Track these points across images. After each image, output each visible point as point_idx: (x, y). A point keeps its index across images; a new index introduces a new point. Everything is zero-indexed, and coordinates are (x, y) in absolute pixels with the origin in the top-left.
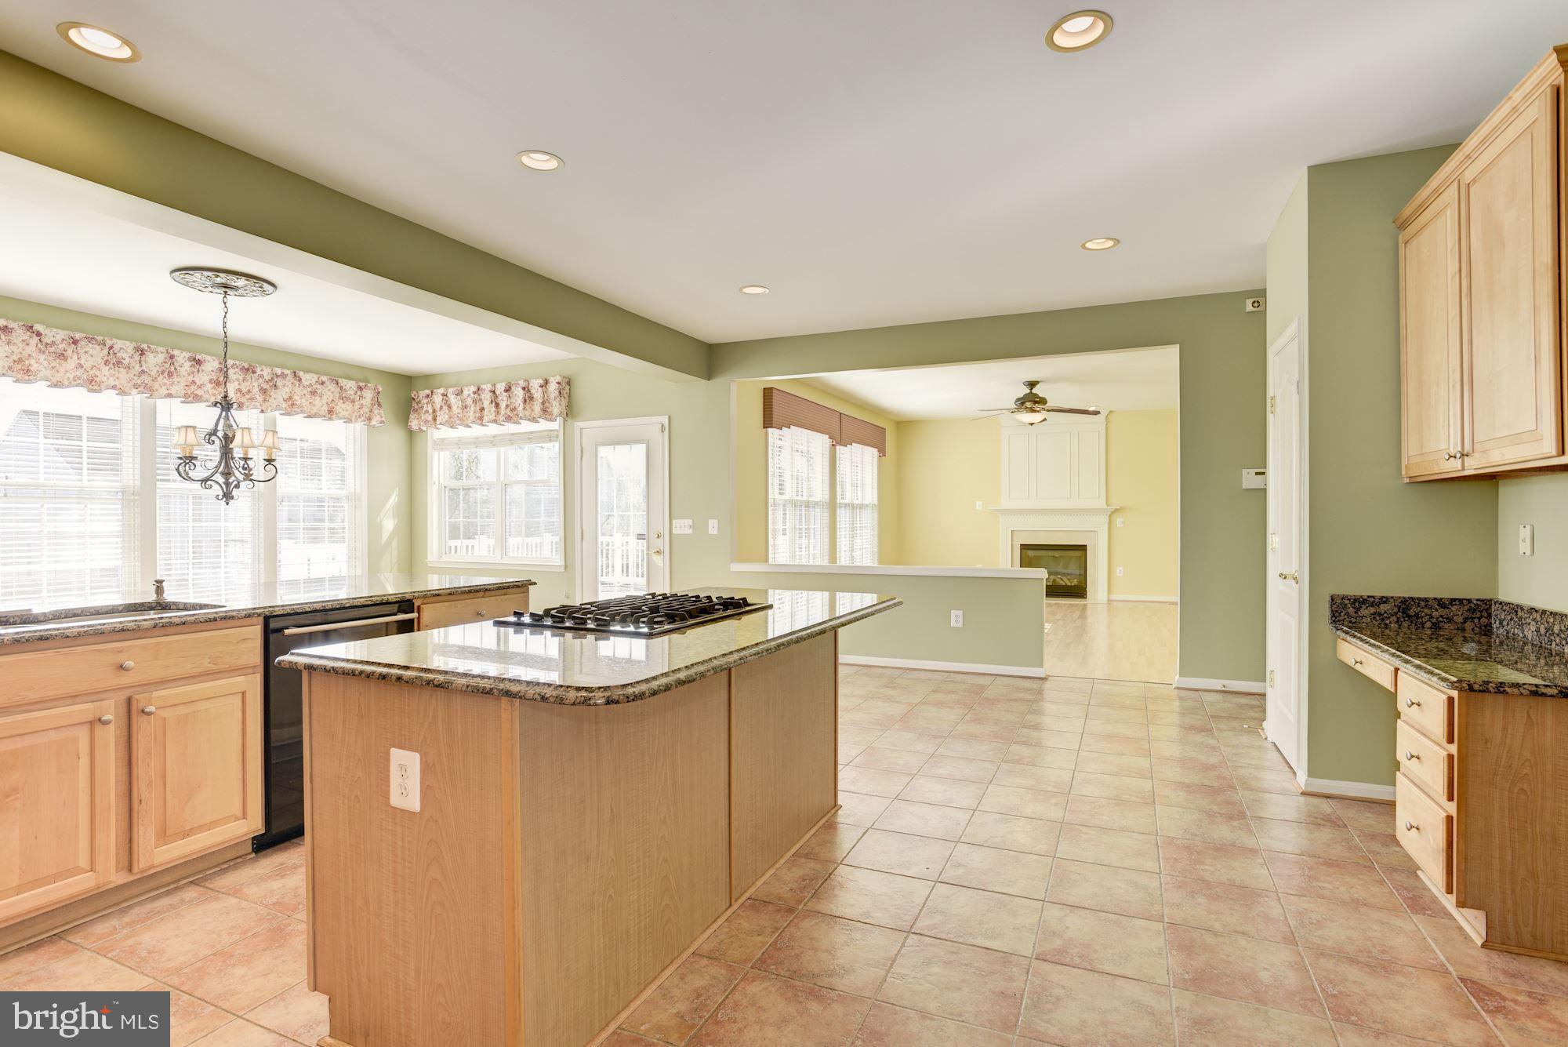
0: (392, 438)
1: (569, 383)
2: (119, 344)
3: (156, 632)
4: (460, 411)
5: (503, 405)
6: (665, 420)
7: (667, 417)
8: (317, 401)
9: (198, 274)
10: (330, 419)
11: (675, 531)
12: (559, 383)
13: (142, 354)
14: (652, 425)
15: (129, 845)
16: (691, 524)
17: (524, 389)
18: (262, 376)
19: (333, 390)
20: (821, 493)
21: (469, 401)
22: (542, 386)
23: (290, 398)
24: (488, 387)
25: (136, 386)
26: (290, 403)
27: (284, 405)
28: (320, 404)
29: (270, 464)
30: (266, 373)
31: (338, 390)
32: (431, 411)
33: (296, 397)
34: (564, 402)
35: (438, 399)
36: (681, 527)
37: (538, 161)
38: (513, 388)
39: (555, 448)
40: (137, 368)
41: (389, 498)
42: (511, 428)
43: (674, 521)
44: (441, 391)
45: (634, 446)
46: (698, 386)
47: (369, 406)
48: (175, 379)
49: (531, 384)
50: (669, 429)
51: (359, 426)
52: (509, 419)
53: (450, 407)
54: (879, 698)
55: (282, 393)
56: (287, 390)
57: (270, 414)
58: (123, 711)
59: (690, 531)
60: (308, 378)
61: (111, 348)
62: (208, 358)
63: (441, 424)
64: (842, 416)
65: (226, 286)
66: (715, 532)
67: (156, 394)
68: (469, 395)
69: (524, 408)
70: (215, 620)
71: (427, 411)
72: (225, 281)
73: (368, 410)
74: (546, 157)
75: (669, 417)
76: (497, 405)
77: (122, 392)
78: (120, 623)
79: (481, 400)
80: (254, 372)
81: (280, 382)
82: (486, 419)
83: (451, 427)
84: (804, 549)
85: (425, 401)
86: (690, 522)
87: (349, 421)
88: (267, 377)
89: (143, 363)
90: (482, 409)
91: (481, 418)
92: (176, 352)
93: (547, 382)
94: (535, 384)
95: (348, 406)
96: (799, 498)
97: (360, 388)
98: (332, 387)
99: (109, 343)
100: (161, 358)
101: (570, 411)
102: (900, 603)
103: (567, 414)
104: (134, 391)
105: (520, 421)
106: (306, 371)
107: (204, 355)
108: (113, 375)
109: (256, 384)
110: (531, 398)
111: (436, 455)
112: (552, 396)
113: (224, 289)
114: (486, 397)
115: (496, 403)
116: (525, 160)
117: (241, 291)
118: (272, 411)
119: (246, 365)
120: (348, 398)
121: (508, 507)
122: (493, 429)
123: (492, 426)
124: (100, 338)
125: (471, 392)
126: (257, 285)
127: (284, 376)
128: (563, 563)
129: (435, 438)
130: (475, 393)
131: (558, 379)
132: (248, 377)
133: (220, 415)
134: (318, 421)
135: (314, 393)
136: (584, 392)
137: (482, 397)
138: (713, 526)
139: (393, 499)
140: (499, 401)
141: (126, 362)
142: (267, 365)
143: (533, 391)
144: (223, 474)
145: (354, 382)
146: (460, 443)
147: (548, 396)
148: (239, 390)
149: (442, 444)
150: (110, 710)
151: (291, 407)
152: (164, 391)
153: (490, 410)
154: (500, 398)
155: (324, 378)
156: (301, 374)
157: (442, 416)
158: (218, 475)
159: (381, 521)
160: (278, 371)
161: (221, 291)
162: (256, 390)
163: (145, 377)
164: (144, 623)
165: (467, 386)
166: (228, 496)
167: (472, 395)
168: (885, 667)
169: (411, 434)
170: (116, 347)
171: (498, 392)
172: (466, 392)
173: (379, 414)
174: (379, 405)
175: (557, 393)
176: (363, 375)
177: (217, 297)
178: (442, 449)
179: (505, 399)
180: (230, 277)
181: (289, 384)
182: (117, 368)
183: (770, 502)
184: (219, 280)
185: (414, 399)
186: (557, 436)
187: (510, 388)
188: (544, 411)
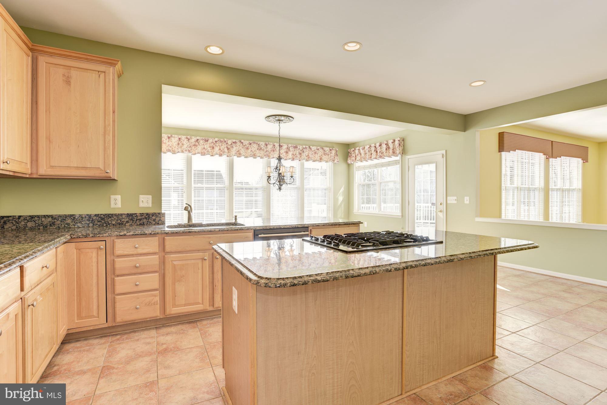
0: (342, 167)
1: (403, 140)
2: (261, 143)
3: (221, 232)
4: (364, 155)
5: (378, 152)
6: (444, 152)
7: (445, 151)
8: (316, 156)
9: (271, 118)
10: (321, 162)
11: (448, 202)
12: (399, 141)
13: (266, 146)
14: (438, 155)
15: (213, 299)
16: (456, 199)
17: (386, 144)
18: (299, 149)
19: (322, 151)
20: (539, 183)
21: (367, 151)
22: (392, 143)
23: (308, 155)
24: (373, 145)
25: (265, 155)
26: (308, 157)
27: (306, 158)
28: (317, 157)
29: (292, 178)
30: (301, 148)
31: (323, 151)
32: (354, 156)
33: (310, 155)
34: (401, 149)
35: (357, 151)
36: (451, 200)
37: (352, 47)
38: (382, 145)
39: (398, 167)
40: (265, 150)
41: (340, 189)
42: (381, 161)
43: (448, 198)
44: (358, 148)
45: (430, 165)
46: (460, 136)
47: (334, 156)
48: (275, 152)
49: (388, 143)
50: (446, 156)
51: (330, 163)
52: (381, 157)
53: (361, 154)
54: (556, 297)
55: (306, 153)
56: (307, 153)
57: (302, 161)
58: (211, 257)
59: (456, 202)
60: (314, 148)
61: (259, 145)
62: (284, 145)
63: (357, 161)
64: (553, 142)
65: (279, 120)
66: (468, 202)
67: (270, 157)
68: (367, 149)
69: (386, 152)
70: (237, 230)
71: (353, 156)
72: (279, 118)
73: (333, 158)
74: (355, 44)
75: (446, 151)
76: (377, 152)
77: (262, 158)
78: (211, 229)
79: (371, 150)
80: (297, 148)
81: (305, 150)
82: (372, 157)
83: (361, 162)
84: (526, 212)
85: (353, 152)
86: (455, 198)
87: (327, 162)
88: (301, 149)
89: (267, 148)
90: (371, 154)
91: (371, 158)
92: (275, 144)
93: (394, 141)
94: (390, 142)
95: (327, 156)
96: (524, 186)
97: (331, 150)
98: (321, 150)
99: (258, 143)
100: (271, 146)
101: (404, 152)
102: (536, 247)
103: (402, 153)
104: (265, 157)
105: (385, 157)
106: (313, 146)
107: (283, 144)
108: (259, 153)
109: (298, 152)
110: (389, 148)
111: (357, 172)
112: (397, 146)
113: (279, 121)
114: (373, 149)
115: (376, 151)
116: (346, 47)
117: (284, 122)
118: (302, 160)
119: (295, 146)
120: (326, 154)
121: (381, 192)
122: (376, 161)
123: (375, 160)
124: (256, 142)
125: (367, 148)
126: (287, 118)
127: (306, 148)
128: (401, 215)
129: (356, 166)
130: (369, 148)
131: (399, 139)
132: (295, 150)
133: (278, 162)
134: (317, 162)
135: (315, 153)
136: (409, 143)
137: (371, 149)
138: (467, 200)
139: (342, 190)
140: (377, 150)
141: (262, 148)
142: (301, 145)
143: (389, 145)
144: (278, 181)
145: (329, 148)
146: (364, 168)
147: (395, 146)
148: (293, 154)
149: (359, 168)
150: (207, 256)
151: (308, 159)
152: (272, 156)
153: (374, 153)
154: (378, 149)
155: (319, 148)
156: (311, 147)
157: (358, 158)
158: (277, 182)
159: (338, 197)
160: (304, 147)
161: (278, 122)
162: (297, 154)
163: (267, 153)
164: (217, 229)
165: (366, 146)
166: (280, 189)
167: (368, 149)
168: (568, 280)
169: (349, 165)
170: (260, 144)
171: (377, 147)
172: (366, 148)
173: (337, 159)
174: (337, 155)
175: (398, 145)
176: (331, 145)
177: (277, 124)
178: (359, 170)
179: (379, 149)
180: (279, 117)
181: (308, 151)
182: (260, 151)
183: (503, 188)
184: (277, 119)
185: (349, 152)
186: (399, 163)
187: (381, 145)
188: (394, 152)
